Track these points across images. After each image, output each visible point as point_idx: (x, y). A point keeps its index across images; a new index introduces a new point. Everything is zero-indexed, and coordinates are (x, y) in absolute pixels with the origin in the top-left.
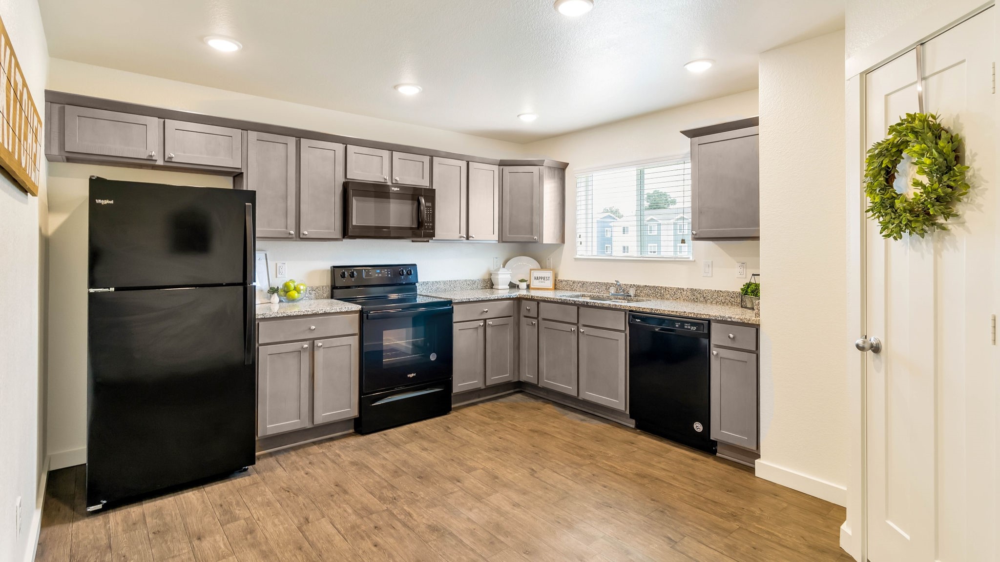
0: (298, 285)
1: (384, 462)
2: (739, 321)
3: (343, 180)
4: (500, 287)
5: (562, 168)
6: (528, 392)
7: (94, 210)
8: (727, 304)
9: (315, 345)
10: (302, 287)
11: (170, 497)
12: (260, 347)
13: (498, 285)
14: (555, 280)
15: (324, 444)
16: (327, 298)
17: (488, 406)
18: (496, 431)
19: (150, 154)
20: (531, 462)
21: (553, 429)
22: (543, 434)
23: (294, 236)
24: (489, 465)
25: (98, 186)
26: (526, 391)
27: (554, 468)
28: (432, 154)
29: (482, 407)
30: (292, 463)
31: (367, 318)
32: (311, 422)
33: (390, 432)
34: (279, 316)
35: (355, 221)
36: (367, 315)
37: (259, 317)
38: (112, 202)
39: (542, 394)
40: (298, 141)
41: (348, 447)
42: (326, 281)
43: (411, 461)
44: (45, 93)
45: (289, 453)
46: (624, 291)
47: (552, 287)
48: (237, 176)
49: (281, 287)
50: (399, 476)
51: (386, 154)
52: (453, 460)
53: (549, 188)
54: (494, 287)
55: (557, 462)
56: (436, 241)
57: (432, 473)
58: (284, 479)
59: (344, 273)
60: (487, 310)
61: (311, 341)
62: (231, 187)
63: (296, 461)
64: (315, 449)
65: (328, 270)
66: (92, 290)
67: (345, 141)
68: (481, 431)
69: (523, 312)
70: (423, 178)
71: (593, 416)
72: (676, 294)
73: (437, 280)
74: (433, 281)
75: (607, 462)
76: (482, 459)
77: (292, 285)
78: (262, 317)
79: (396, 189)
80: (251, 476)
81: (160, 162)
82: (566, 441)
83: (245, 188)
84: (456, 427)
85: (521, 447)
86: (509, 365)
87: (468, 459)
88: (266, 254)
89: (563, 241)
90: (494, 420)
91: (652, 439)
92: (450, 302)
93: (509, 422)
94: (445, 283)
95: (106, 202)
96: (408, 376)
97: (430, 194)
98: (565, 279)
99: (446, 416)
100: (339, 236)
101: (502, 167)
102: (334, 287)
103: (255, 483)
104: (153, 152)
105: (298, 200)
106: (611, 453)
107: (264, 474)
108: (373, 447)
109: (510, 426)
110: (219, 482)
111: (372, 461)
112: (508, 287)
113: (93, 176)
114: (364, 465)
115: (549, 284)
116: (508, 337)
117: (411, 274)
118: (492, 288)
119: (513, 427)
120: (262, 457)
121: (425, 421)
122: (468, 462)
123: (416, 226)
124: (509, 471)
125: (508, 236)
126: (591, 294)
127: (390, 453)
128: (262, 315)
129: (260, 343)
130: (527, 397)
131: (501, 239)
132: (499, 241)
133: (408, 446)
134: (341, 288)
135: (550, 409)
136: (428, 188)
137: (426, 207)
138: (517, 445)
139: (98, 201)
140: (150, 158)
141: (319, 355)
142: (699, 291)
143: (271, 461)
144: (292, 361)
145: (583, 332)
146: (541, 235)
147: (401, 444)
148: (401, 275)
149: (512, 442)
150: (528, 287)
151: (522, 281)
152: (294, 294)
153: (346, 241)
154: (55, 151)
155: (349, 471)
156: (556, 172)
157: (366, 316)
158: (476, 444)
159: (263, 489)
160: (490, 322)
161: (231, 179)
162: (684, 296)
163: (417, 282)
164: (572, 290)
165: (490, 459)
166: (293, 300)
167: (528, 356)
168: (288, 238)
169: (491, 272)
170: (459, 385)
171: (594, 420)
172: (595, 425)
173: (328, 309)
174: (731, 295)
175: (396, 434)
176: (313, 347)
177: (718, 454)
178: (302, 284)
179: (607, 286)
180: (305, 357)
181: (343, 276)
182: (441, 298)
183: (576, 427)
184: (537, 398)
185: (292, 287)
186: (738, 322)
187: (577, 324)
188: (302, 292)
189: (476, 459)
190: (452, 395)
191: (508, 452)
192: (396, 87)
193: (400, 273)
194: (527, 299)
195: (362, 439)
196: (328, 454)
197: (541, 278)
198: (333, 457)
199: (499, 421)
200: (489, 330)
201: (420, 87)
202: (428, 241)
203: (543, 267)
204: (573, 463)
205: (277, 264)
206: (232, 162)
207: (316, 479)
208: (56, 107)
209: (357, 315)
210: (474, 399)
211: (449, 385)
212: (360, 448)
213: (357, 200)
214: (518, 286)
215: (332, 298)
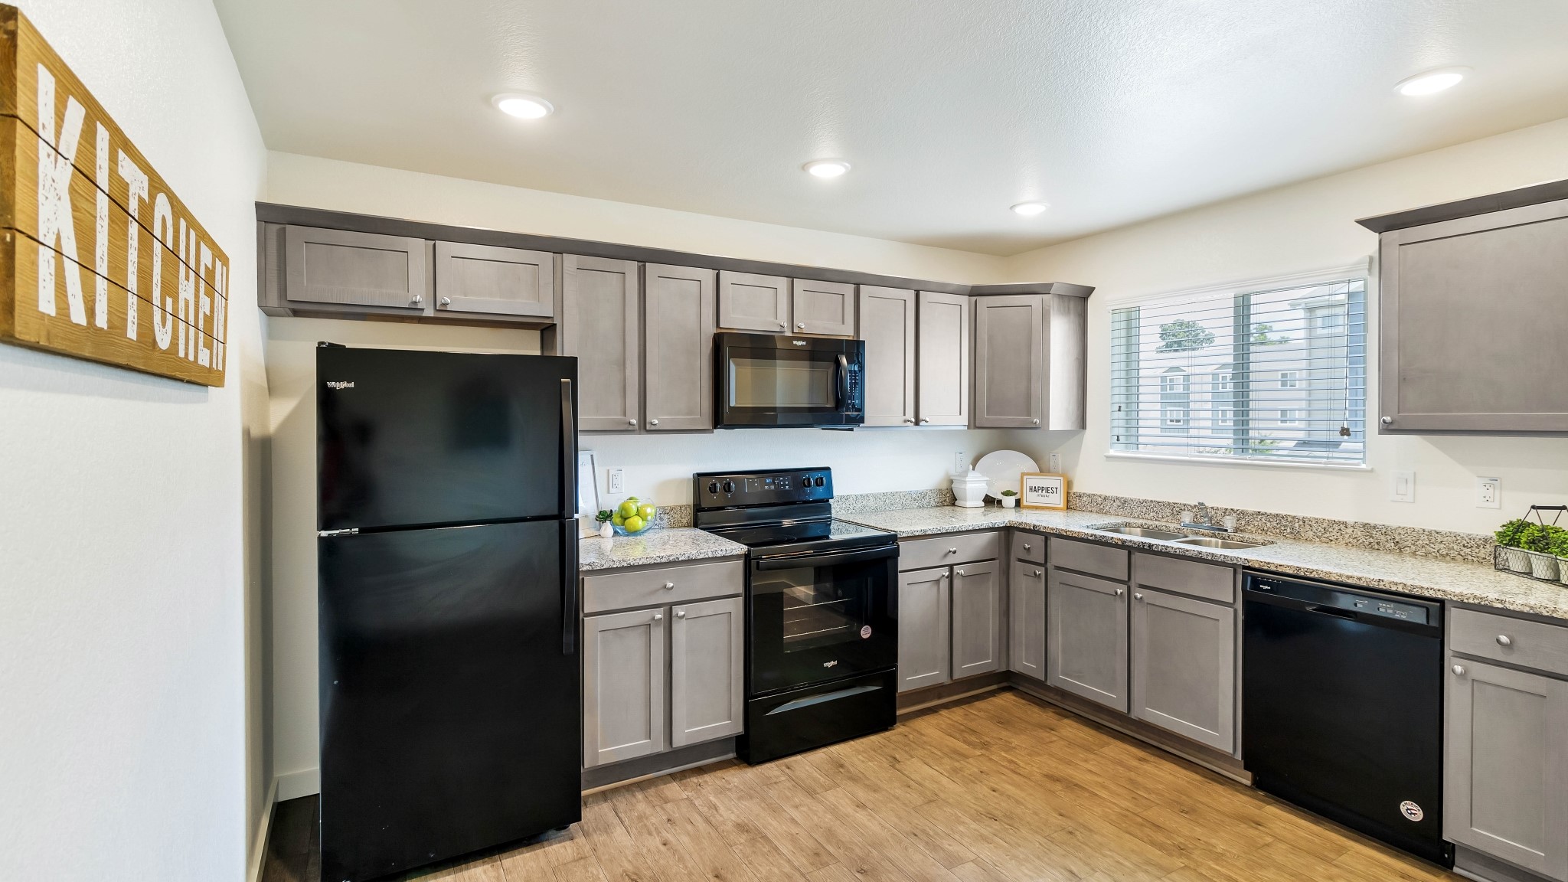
0: (642, 507)
1: (794, 830)
2: (1526, 610)
3: (713, 330)
4: (968, 504)
5: (1081, 297)
6: (1025, 690)
7: (327, 400)
8: (1453, 559)
9: (674, 614)
10: (649, 510)
11: (449, 874)
12: (585, 618)
13: (966, 501)
14: (1068, 493)
15: (689, 780)
16: (688, 526)
17: (957, 715)
18: (981, 772)
19: (414, 299)
20: (1064, 853)
21: (1089, 777)
22: (1072, 786)
23: (637, 427)
24: (986, 853)
25: (330, 358)
26: (1021, 688)
27: (1113, 872)
28: (858, 281)
29: (949, 718)
30: (640, 818)
31: (758, 568)
32: (668, 743)
33: (796, 761)
34: (615, 566)
35: (734, 399)
36: (758, 563)
37: (585, 568)
38: (352, 385)
39: (1051, 698)
40: (642, 268)
41: (729, 789)
42: (686, 498)
43: (842, 832)
44: (256, 207)
45: (634, 796)
46: (1211, 520)
47: (1061, 506)
48: (547, 330)
49: (615, 509)
50: (825, 864)
51: (782, 283)
52: (916, 835)
53: (1060, 331)
54: (957, 503)
55: (1118, 858)
56: (865, 429)
57: (882, 863)
58: (627, 852)
59: (715, 484)
60: (954, 549)
61: (668, 607)
62: (538, 353)
63: (645, 814)
64: (673, 789)
65: (689, 479)
66: (324, 534)
67: (717, 264)
68: (955, 770)
69: (1017, 552)
70: (843, 323)
71: (1159, 752)
72: (1328, 532)
73: (864, 493)
74: (857, 493)
75: (1218, 868)
76: (969, 838)
77: (633, 507)
78: (588, 568)
79: (800, 343)
80: (575, 840)
81: (429, 312)
82: (1121, 808)
83: (559, 354)
84: (908, 760)
85: (1036, 813)
86: (991, 644)
87: (943, 834)
88: (592, 456)
89: (1083, 424)
90: (975, 748)
91: (1296, 815)
92: (893, 538)
93: (1003, 754)
94: (876, 496)
95: (343, 385)
96: (825, 665)
97: (855, 349)
98: (1088, 492)
99: (887, 734)
100: (708, 425)
101: (974, 298)
102: (698, 508)
103: (582, 858)
104: (418, 297)
105: (642, 367)
106: (1221, 847)
107: (595, 836)
108: (771, 793)
109: (1005, 764)
110: (524, 849)
111: (774, 827)
112: (983, 504)
113: (323, 343)
114: (760, 833)
115: (1058, 499)
116: (991, 595)
117: (822, 484)
118: (954, 505)
119: (1012, 767)
120: (590, 799)
121: (852, 743)
122: (944, 841)
123: (834, 406)
124: (1026, 871)
125: (984, 417)
126: (1143, 522)
127: (802, 809)
128: (589, 565)
129: (585, 612)
130: (1023, 701)
131: (974, 423)
132: (969, 427)
133: (831, 796)
134: (710, 509)
135: (1071, 730)
136: (851, 338)
137: (850, 371)
138: (1029, 809)
139: (331, 384)
140: (414, 307)
141: (680, 630)
142: (1384, 530)
143: (605, 808)
144: (636, 641)
145: (1141, 598)
146: (1045, 416)
147: (819, 791)
148: (805, 486)
149: (1018, 802)
150: (1018, 503)
151: (1007, 493)
152: (637, 523)
153: (719, 432)
154: (273, 301)
155: (735, 844)
156: (1072, 305)
157: (755, 566)
158: (951, 800)
159: (595, 872)
160: (957, 569)
161: (536, 335)
162: (1347, 536)
163: (832, 498)
164: (1100, 512)
165: (984, 839)
166: (635, 533)
167: (1025, 627)
168: (627, 430)
169: (952, 478)
170: (908, 679)
171: (1164, 761)
172: (1166, 774)
173: (693, 553)
174: (1465, 542)
175: (807, 768)
176: (670, 618)
177: (1456, 870)
178: (648, 506)
179: (1176, 510)
180: (658, 635)
181: (713, 491)
182: (876, 528)
183: (1132, 775)
184: (1043, 704)
185: (634, 511)
186: (1522, 613)
187: (1127, 583)
188: (649, 518)
189: (957, 837)
190: (897, 695)
191: (1016, 825)
192: (804, 167)
193: (804, 483)
194: (1024, 530)
195: (750, 775)
196: (696, 804)
197: (1043, 489)
198: (706, 809)
199: (984, 752)
200: (957, 583)
201: (847, 165)
202: (852, 430)
203: (1043, 471)
204: (1149, 862)
205: (608, 470)
206: (538, 307)
207: (681, 859)
208: (274, 229)
209: (741, 562)
210: (931, 700)
211: (891, 680)
212: (748, 794)
213: (736, 364)
214: (1000, 502)
215: (696, 525)
